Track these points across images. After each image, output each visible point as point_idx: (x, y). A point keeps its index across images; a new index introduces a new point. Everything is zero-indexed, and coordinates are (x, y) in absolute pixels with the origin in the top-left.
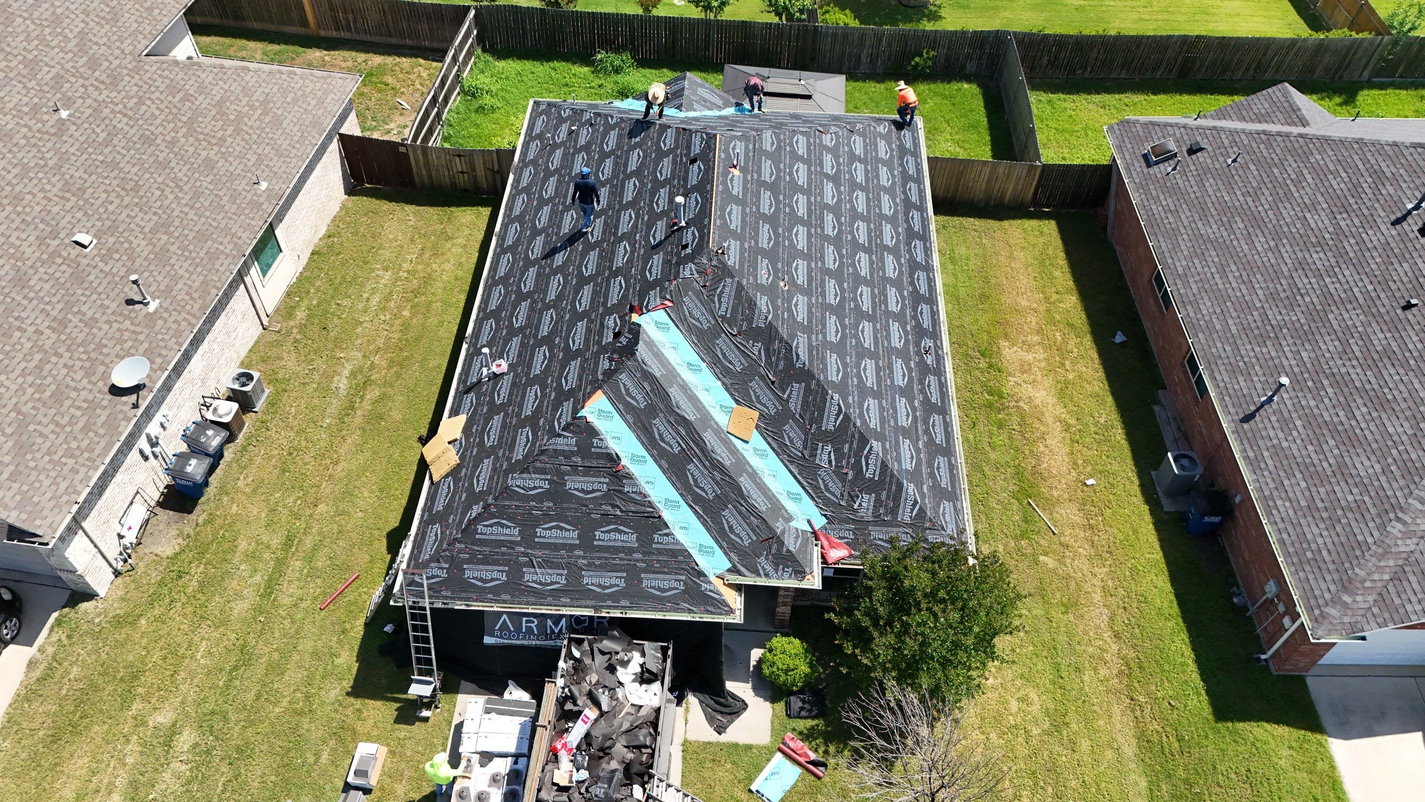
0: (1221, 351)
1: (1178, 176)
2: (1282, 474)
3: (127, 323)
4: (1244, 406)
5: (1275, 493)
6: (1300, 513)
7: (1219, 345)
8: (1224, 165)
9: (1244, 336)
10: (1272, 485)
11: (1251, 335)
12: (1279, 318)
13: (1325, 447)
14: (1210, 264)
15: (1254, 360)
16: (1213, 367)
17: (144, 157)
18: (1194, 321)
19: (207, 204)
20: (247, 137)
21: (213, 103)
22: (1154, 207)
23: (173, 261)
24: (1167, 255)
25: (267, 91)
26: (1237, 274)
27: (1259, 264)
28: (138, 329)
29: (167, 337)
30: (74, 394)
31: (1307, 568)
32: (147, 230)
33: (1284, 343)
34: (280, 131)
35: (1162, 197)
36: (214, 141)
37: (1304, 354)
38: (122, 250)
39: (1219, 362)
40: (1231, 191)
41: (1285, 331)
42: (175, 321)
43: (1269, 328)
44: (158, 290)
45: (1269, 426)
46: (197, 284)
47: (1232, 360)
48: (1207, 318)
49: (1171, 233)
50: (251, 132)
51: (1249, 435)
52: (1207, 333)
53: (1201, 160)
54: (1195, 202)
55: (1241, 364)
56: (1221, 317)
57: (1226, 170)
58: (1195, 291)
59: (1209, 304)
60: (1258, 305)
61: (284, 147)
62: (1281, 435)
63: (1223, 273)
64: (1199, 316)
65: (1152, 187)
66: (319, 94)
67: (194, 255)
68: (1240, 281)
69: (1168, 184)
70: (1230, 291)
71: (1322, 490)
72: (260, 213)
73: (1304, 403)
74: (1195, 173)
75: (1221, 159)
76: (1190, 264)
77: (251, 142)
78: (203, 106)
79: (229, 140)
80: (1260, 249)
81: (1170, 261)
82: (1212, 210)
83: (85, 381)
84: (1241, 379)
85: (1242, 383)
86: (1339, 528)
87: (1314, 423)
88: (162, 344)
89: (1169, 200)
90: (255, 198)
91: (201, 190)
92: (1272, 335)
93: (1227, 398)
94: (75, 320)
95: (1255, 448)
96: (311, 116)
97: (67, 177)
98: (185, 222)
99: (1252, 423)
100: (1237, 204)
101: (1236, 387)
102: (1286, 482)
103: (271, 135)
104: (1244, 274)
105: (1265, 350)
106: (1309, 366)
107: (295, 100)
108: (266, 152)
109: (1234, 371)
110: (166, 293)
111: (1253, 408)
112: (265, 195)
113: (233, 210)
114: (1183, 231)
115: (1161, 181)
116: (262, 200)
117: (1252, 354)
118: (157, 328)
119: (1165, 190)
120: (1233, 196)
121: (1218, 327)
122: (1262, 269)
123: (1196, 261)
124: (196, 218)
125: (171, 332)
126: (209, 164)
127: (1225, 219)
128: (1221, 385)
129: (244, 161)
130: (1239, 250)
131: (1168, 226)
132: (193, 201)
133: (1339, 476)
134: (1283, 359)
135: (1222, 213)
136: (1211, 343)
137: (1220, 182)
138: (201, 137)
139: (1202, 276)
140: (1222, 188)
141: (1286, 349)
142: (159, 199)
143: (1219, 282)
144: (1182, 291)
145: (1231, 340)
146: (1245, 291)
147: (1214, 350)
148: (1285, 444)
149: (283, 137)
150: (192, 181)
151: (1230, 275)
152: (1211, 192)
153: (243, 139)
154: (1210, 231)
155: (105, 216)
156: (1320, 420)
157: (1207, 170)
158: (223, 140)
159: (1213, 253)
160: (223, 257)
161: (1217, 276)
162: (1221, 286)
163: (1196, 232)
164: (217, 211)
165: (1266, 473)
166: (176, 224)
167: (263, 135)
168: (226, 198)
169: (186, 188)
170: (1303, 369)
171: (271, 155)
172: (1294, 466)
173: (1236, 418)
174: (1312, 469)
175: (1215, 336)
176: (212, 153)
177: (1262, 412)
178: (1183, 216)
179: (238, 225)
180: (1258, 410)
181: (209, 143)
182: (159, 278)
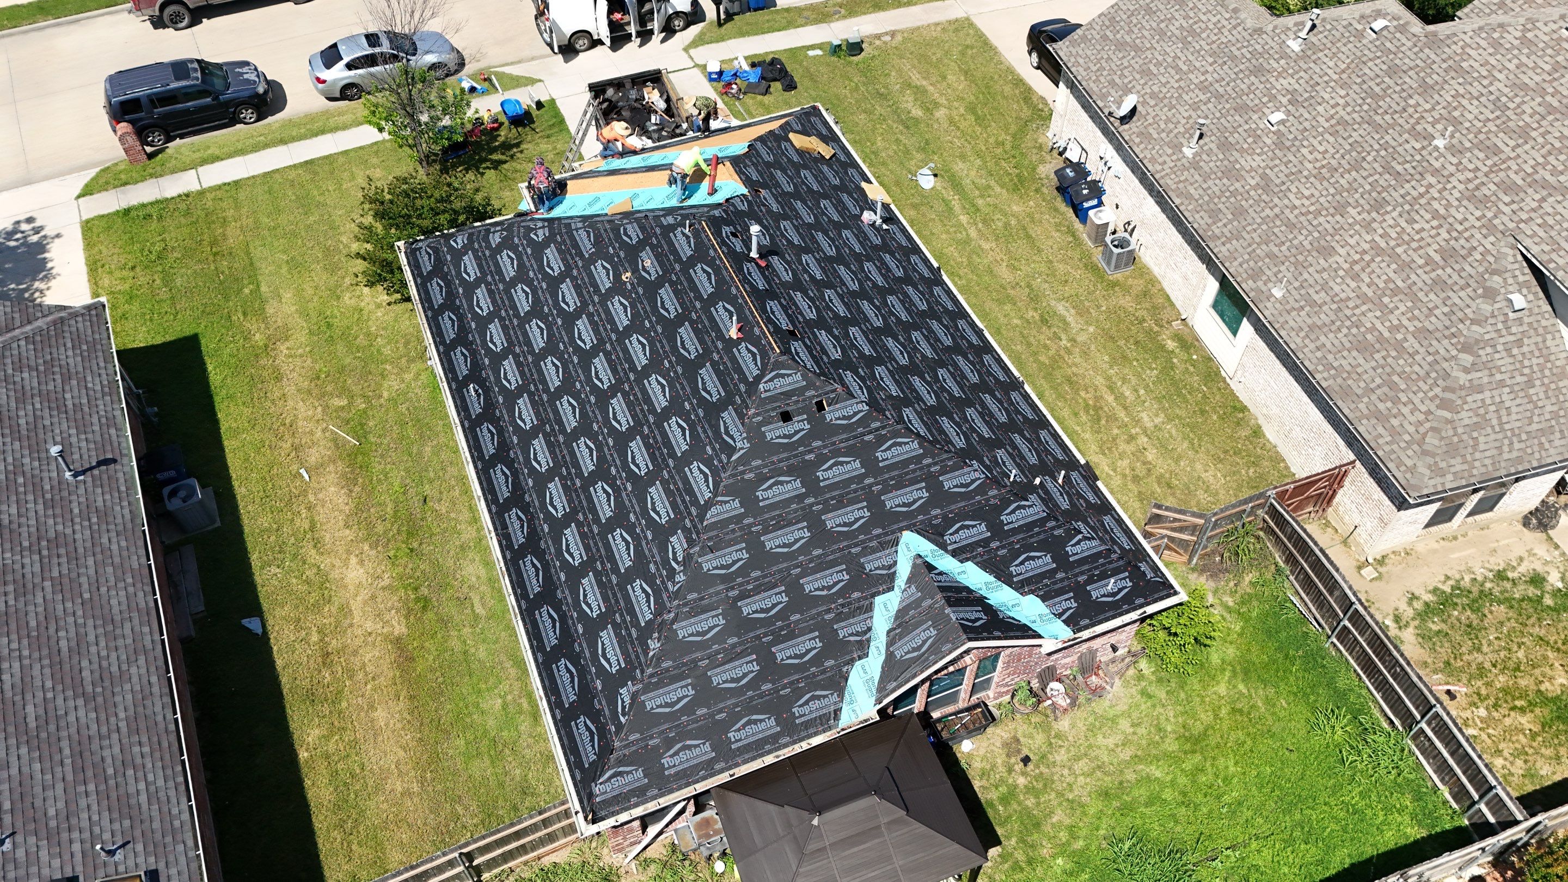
0: (114, 540)
1: (107, 836)
2: (86, 409)
4: (105, 477)
5: (99, 395)
6: (81, 376)
7: (115, 547)
8: (19, 838)
9: (81, 550)
10: (100, 402)
11: (71, 549)
12: (27, 561)
13: (31, 419)
14: (95, 659)
15: (77, 520)
16: (129, 526)
18: (139, 585)
22: (160, 782)
24: (156, 689)
26: (62, 634)
27: (25, 642)
32: (1268, 171)
33: (33, 530)
35: (143, 798)
37: (14, 510)
38: (1254, 146)
39: (120, 528)
40: (27, 782)
41: (26, 544)
42: (1165, 162)
43: (45, 553)
44: (1202, 160)
45: (84, 451)
46: (1192, 191)
47: (104, 527)
48: (121, 585)
49: (142, 726)
50: (1357, 311)
51: (109, 448)
52: (127, 565)
53: (56, 863)
54: (90, 773)
55: (94, 520)
56: (102, 580)
57: (19, 824)
58: (127, 625)
59: (114, 602)
60: (48, 584)
61: (1323, 338)
62: (74, 440)
63: (80, 639)
64: (131, 589)
65: (156, 825)
68: (62, 623)
69: (127, 823)
70: (80, 613)
71: (51, 387)
72: (1245, 276)
73: (36, 464)
74: (75, 835)
75: (20, 853)
76: (125, 667)
80: (16, 665)
81: (154, 679)
82: (67, 751)
84: (100, 503)
85: (100, 499)
87: (33, 442)
88: (1150, 147)
89: (132, 789)
90: (1264, 278)
92: (44, 543)
95: (106, 436)
96: (1359, 392)
97: (1356, 126)
98: (1263, 204)
99: (102, 458)
100: (24, 750)
101: (108, 497)
102: (85, 401)
103: (1345, 331)
104: (52, 630)
105: (60, 528)
106: (14, 498)
107: (1393, 386)
108: (1323, 316)
109: (105, 515)
110: (1195, 165)
111: (96, 472)
112: (1264, 288)
113: (1258, 251)
114: (123, 725)
115: (138, 833)
116: (1260, 283)
117: (77, 527)
118: (1166, 148)
119: (135, 812)
120: (26, 770)
121: (110, 570)
122: (24, 632)
123: (114, 669)
124: (1263, 215)
125: (1156, 156)
126: (1327, 251)
127: (52, 727)
129: (1318, 288)
130: (47, 671)
131: (144, 739)
132: (1285, 221)
133: (29, 394)
134: (41, 512)
135: (53, 739)
136: (125, 553)
137: (38, 803)
138: (1367, 258)
139: (112, 644)
140: (38, 789)
141: (33, 522)
142: (1299, 191)
143: (90, 629)
144: (146, 629)
145: (98, 549)
146: (60, 607)
147: (123, 544)
148: (73, 431)
149: (1336, 342)
150: (1310, 228)
151: (72, 634)
152: (60, 786)
153: (1349, 299)
154: (81, 713)
155: (1297, 143)
156: (26, 444)
157: (53, 837)
158: (1356, 277)
159: (86, 674)
160: (1210, 221)
161: (91, 638)
162: (90, 622)
163: (103, 716)
165: (102, 413)
168: (1275, 250)
170: (22, 496)
172: (71, 413)
173: (118, 467)
174: (53, 405)
175: (117, 560)
177: (88, 466)
178: (117, 750)
180: (91, 468)
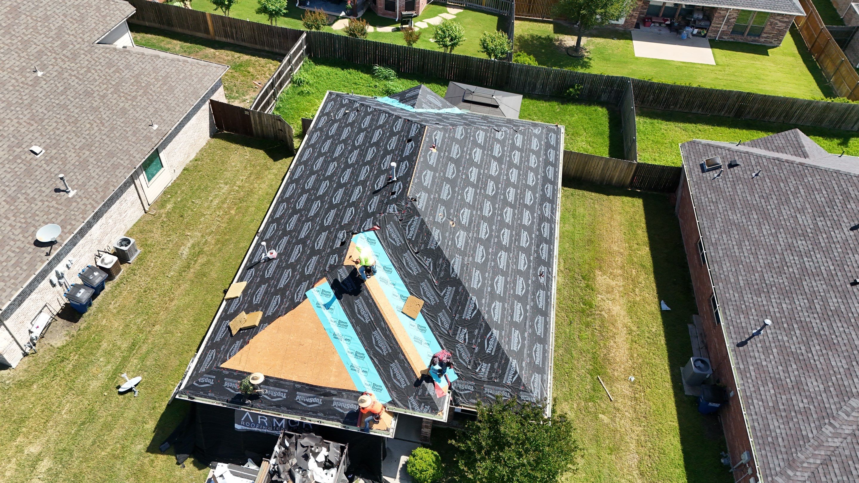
0: (732, 296)
1: (720, 180)
2: (760, 383)
3: (54, 202)
4: (742, 334)
5: (754, 395)
6: (767, 410)
7: (731, 292)
8: (750, 177)
9: (747, 289)
10: (752, 389)
11: (752, 288)
12: (771, 279)
13: (790, 369)
14: (733, 239)
15: (752, 305)
16: (726, 306)
17: (84, 103)
18: (718, 274)
19: (118, 135)
20: (150, 97)
21: (133, 75)
22: (703, 198)
23: (90, 167)
24: (707, 230)
25: (168, 71)
26: (748, 248)
27: (764, 243)
28: (60, 207)
29: (77, 213)
30: (12, 243)
31: (767, 448)
32: (77, 147)
33: (772, 297)
34: (172, 95)
35: (708, 192)
36: (129, 98)
37: (784, 306)
38: (59, 158)
39: (730, 303)
40: (751, 194)
41: (774, 288)
42: (84, 204)
43: (764, 285)
44: (77, 184)
45: (755, 350)
46: (102, 183)
47: (738, 303)
48: (726, 273)
49: (711, 216)
50: (154, 94)
51: (742, 354)
52: (725, 283)
53: (736, 171)
54: (729, 198)
55: (743, 306)
56: (735, 274)
57: (751, 180)
58: (721, 255)
59: (728, 265)
60: (759, 269)
61: (172, 105)
62: (763, 357)
63: (740, 247)
64: (721, 272)
65: (703, 185)
66: (200, 75)
67: (104, 165)
68: (749, 252)
69: (714, 185)
70: (743, 258)
71: (784, 397)
72: (150, 143)
73: (780, 338)
74: (731, 180)
75: (749, 173)
76: (720, 237)
77: (152, 100)
78: (127, 76)
79: (139, 98)
80: (765, 233)
81: (708, 234)
82: (739, 204)
83: (21, 235)
84: (742, 316)
85: (742, 319)
86: (791, 425)
87: (784, 352)
88: (73, 217)
89: (713, 195)
90: (149, 134)
91: (116, 126)
92: (765, 290)
93: (731, 328)
94: (22, 198)
95: (745, 363)
96: (192, 88)
97: (34, 111)
98: (102, 145)
99: (745, 346)
100: (755, 202)
101: (738, 321)
102: (762, 389)
103: (165, 97)
104: (753, 248)
105: (759, 300)
106: (786, 313)
107: (185, 78)
108: (161, 107)
109: (738, 310)
110: (81, 187)
111: (747, 336)
112: (155, 133)
113: (133, 140)
114: (719, 215)
115: (710, 182)
116: (152, 135)
117: (751, 301)
118: (72, 208)
119: (711, 188)
120: (753, 197)
121: (732, 280)
122: (765, 247)
123: (724, 236)
124: (109, 143)
125: (80, 210)
126: (124, 111)
127: (746, 211)
128: (729, 318)
129: (146, 111)
130: (752, 232)
131: (710, 211)
132: (109, 132)
133: (796, 390)
134: (770, 307)
135: (744, 207)
136: (726, 290)
137: (746, 187)
138: (122, 95)
139: (726, 246)
140: (747, 191)
141: (773, 300)
142: (88, 129)
143: (737, 251)
144: (713, 254)
145: (739, 290)
146: (752, 259)
147: (727, 295)
148: (764, 363)
149: (173, 99)
150: (111, 121)
151: (744, 248)
152: (739, 193)
153: (148, 98)
154: (735, 218)
155: (53, 137)
156: (789, 350)
157: (739, 179)
158: (135, 97)
159: (736, 232)
160: (121, 168)
161: (736, 247)
162: (737, 254)
163: (727, 217)
164: (123, 140)
165: (750, 381)
166: (96, 145)
167: (161, 97)
168: (130, 133)
169: (106, 125)
170: (782, 315)
171: (163, 109)
172: (768, 378)
173: (735, 341)
174: (779, 382)
175: (729, 286)
176: (127, 105)
177: (752, 340)
178: (720, 206)
179: (135, 149)
180: (750, 338)
181: (126, 98)
182: (79, 177)
